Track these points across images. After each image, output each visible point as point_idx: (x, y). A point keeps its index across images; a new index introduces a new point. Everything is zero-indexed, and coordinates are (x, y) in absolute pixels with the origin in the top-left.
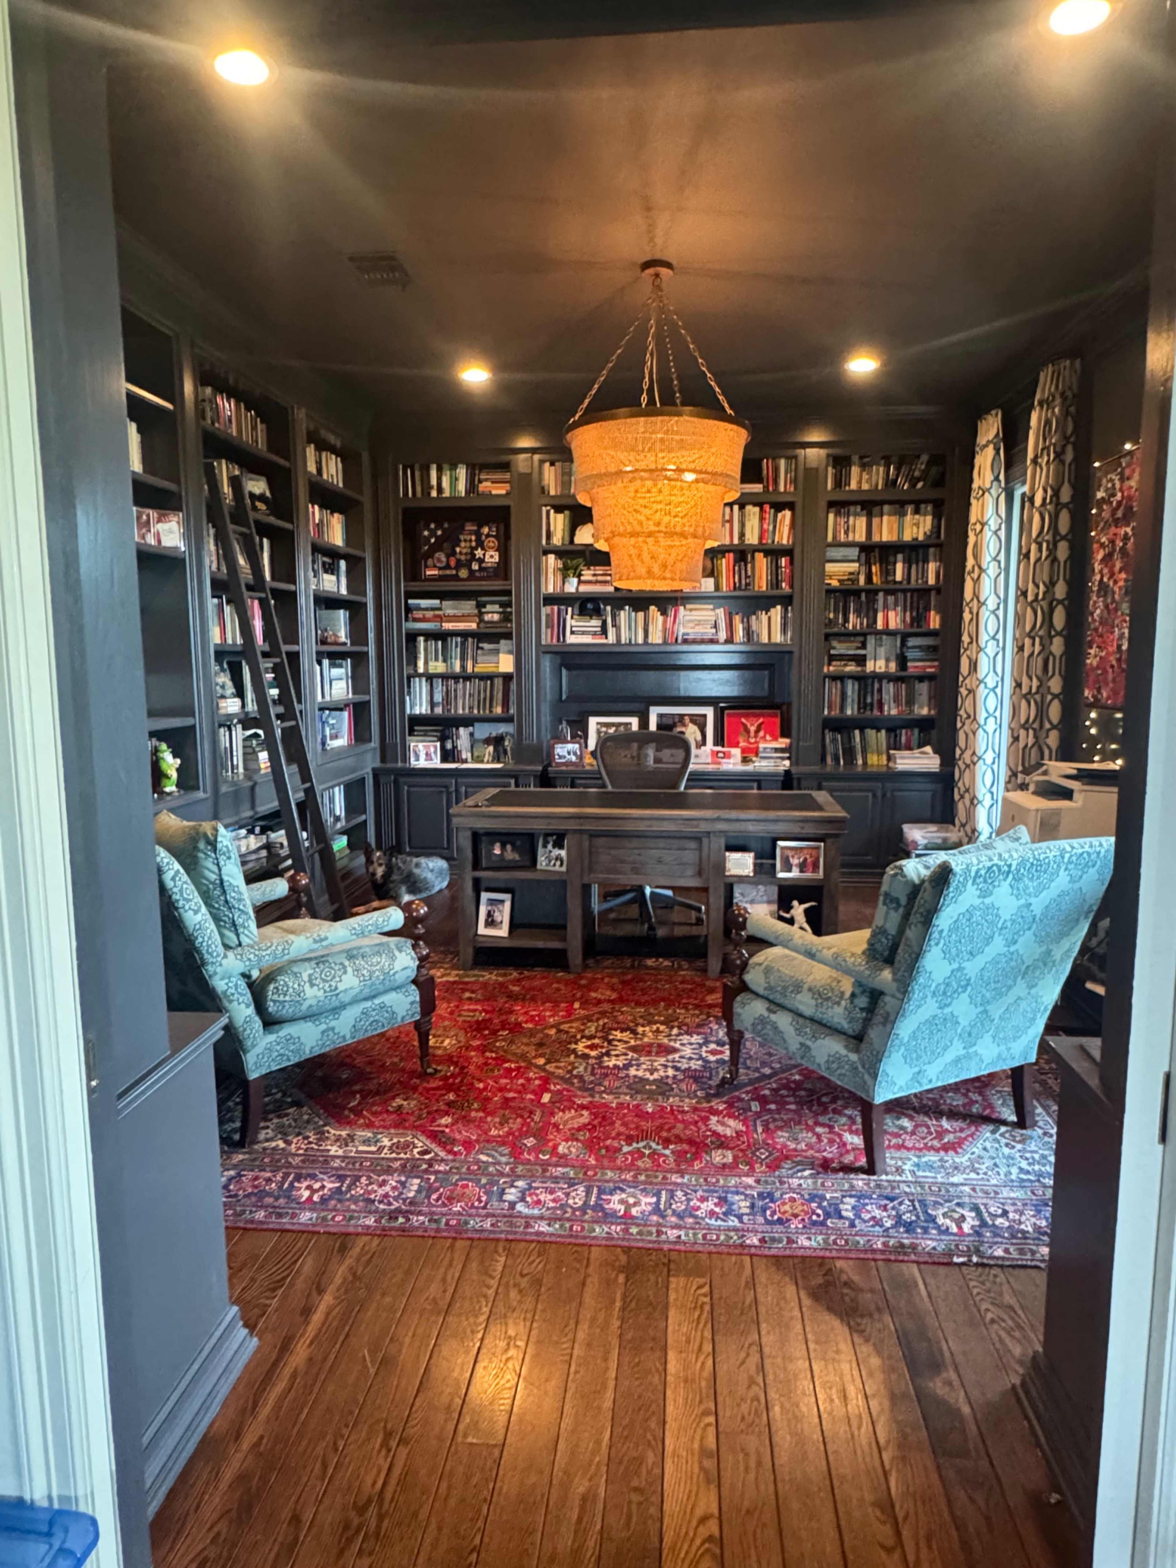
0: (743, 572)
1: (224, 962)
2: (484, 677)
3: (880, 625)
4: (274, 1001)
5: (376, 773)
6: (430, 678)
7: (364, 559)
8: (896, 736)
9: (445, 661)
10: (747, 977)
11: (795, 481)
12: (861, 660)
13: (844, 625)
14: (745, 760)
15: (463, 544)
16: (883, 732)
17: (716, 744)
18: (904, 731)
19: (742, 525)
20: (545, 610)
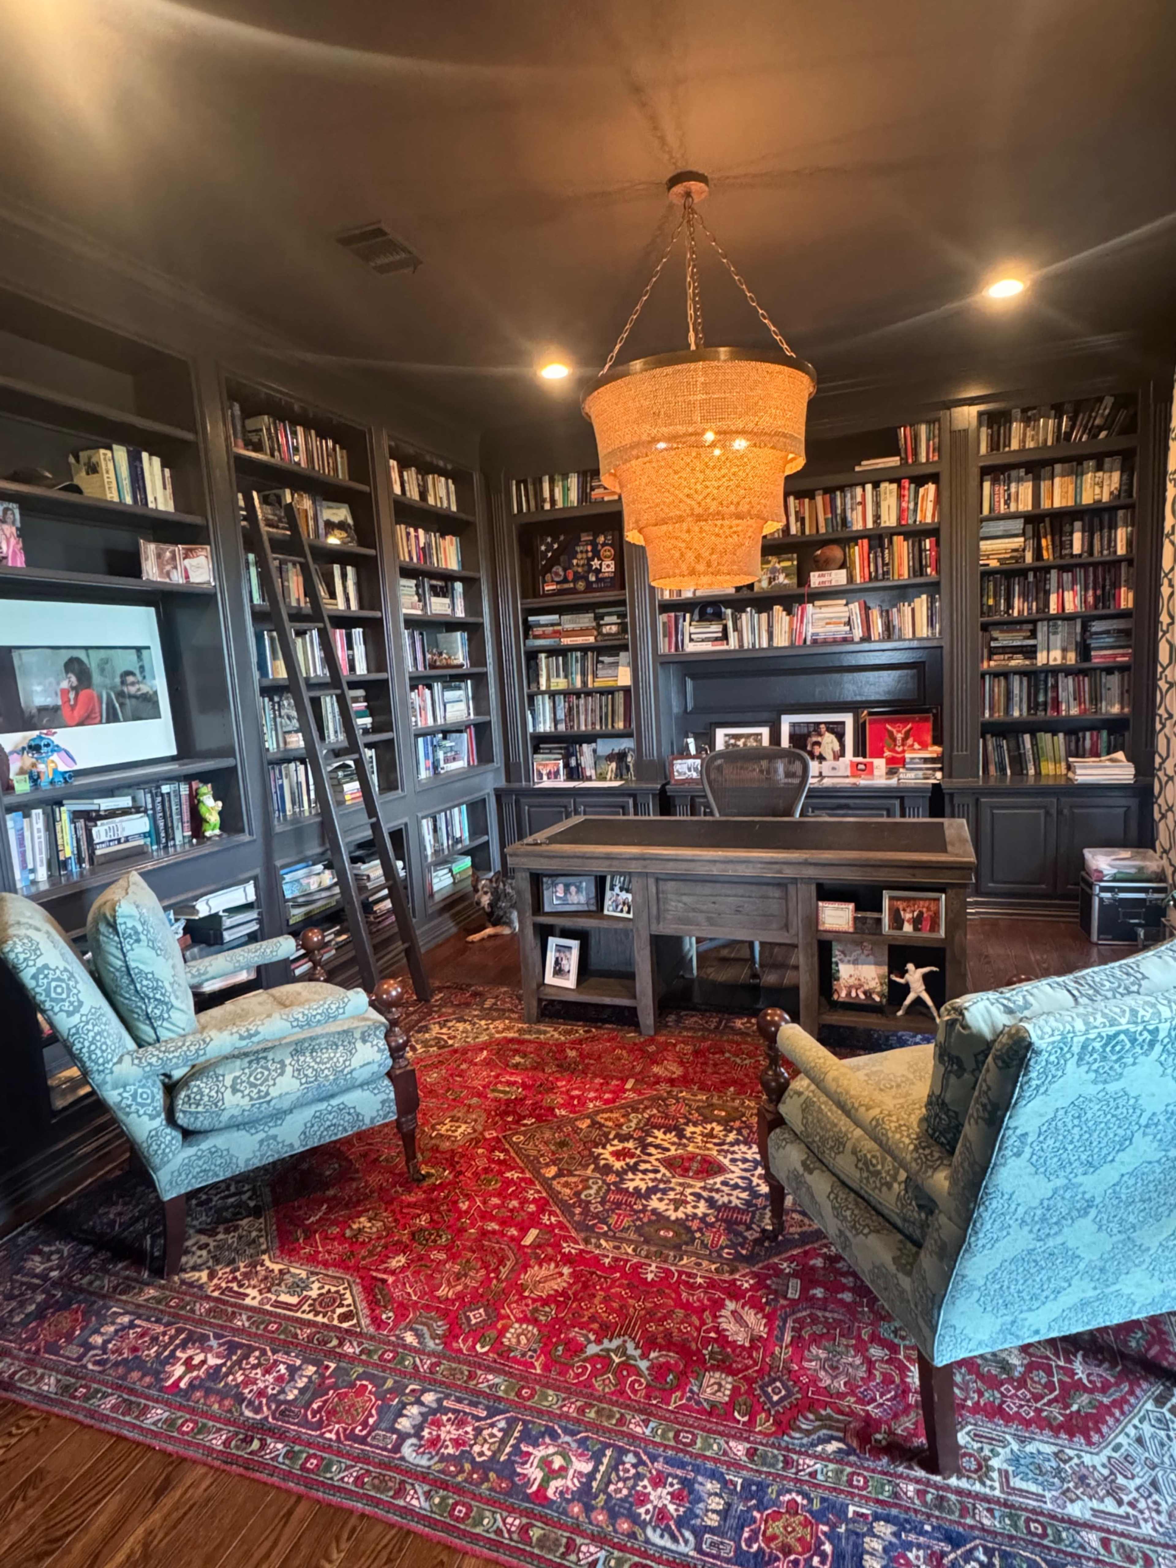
0: (880, 560)
1: (116, 1069)
2: (603, 692)
3: (1053, 609)
4: (184, 1112)
5: (499, 794)
6: (553, 695)
7: (479, 580)
8: (1077, 741)
9: (566, 677)
10: (783, 1109)
11: (939, 449)
12: (1030, 652)
13: (1007, 612)
14: (891, 773)
15: (579, 556)
16: (1061, 735)
17: (856, 754)
18: (1088, 734)
19: (877, 505)
20: (662, 618)
